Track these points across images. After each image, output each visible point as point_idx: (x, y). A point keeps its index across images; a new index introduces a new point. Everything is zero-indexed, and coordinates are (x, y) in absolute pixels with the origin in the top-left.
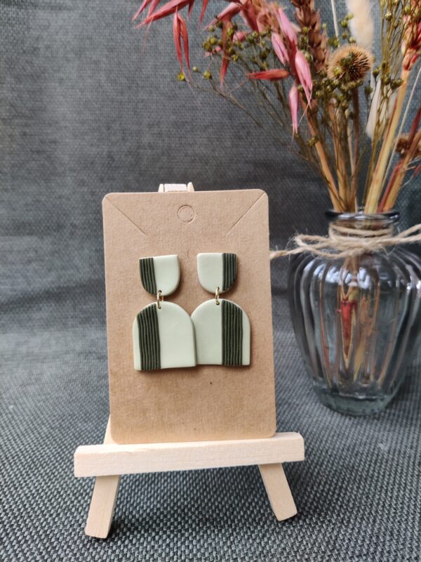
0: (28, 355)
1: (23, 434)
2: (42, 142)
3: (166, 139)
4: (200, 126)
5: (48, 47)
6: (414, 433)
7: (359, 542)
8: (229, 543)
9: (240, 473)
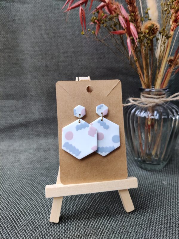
0: (14, 150)
1: (15, 183)
2: (17, 60)
3: (70, 58)
4: (84, 53)
5: (19, 19)
6: (176, 177)
7: (161, 219)
8: (109, 222)
9: (109, 195)
